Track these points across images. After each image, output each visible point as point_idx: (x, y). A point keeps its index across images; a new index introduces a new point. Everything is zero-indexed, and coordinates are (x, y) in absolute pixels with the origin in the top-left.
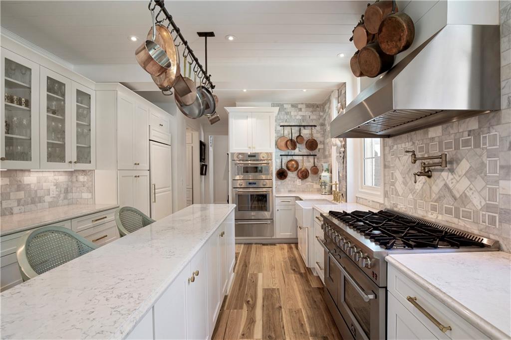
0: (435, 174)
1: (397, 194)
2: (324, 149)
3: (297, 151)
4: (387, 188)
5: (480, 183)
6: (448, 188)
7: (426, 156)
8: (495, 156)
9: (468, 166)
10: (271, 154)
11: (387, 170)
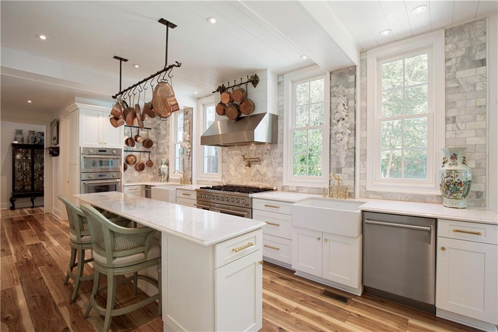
0: (252, 166)
1: (231, 176)
2: (157, 147)
3: (135, 148)
4: (224, 173)
5: (270, 168)
6: (258, 171)
7: (248, 158)
8: (276, 159)
9: (266, 162)
10: (120, 150)
11: (224, 164)
